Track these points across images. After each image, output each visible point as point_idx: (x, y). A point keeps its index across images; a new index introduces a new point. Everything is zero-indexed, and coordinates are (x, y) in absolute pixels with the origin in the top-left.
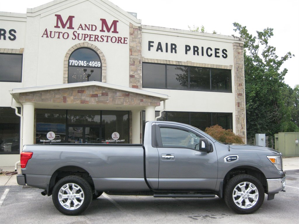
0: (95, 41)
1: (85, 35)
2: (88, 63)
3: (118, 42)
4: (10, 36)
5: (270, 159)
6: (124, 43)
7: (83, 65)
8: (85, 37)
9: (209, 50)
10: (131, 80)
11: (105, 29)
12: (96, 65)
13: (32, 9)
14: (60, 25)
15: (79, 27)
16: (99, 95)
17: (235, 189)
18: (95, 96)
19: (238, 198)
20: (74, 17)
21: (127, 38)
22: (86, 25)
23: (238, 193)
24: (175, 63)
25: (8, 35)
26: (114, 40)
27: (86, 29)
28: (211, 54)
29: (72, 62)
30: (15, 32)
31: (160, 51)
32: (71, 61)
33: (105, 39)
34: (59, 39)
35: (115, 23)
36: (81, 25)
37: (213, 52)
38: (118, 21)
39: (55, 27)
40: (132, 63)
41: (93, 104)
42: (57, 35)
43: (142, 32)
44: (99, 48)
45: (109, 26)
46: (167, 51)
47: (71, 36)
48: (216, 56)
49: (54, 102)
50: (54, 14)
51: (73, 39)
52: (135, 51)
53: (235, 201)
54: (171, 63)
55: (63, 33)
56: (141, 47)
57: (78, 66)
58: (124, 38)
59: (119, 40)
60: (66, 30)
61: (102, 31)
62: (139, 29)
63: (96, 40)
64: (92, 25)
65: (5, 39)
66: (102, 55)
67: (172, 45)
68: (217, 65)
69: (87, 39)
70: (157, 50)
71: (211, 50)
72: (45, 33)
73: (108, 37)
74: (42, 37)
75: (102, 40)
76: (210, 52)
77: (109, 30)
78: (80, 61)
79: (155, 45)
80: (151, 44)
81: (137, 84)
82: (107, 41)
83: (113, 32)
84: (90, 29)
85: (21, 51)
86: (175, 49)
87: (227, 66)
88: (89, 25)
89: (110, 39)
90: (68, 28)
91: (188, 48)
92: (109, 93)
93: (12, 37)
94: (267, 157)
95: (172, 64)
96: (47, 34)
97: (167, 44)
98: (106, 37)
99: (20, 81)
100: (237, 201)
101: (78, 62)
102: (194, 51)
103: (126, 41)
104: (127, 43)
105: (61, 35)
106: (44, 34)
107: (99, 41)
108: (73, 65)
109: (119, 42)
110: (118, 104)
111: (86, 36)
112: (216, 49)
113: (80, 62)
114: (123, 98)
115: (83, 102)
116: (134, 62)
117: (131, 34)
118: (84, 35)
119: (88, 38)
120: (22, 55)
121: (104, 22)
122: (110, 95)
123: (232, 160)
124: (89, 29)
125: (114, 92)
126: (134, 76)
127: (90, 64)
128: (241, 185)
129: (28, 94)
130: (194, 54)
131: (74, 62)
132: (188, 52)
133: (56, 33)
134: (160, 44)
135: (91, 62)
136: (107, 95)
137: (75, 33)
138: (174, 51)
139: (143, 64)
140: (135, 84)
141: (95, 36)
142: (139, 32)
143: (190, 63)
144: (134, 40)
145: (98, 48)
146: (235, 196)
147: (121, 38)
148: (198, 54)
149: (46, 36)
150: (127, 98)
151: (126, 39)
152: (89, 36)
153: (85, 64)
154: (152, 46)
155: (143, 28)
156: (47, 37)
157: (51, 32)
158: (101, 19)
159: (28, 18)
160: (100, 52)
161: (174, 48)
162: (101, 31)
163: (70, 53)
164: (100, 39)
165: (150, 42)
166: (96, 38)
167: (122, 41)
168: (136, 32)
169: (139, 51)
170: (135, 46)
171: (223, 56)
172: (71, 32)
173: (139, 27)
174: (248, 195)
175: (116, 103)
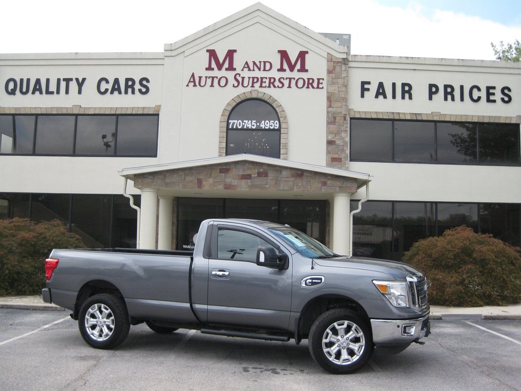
0: (269, 87)
1: (253, 78)
2: (258, 124)
3: (308, 87)
4: (140, 87)
5: (377, 285)
6: (318, 87)
7: (250, 128)
8: (253, 83)
9: (475, 91)
10: (329, 149)
11: (285, 66)
12: (272, 126)
13: (171, 44)
14: (214, 65)
15: (244, 67)
16: (253, 176)
17: (328, 330)
18: (248, 177)
19: (330, 344)
20: (235, 51)
21: (323, 79)
22: (254, 63)
23: (331, 338)
24: (408, 118)
25: (137, 86)
26: (300, 83)
27: (256, 68)
28: (479, 98)
29: (234, 123)
30: (148, 81)
31: (381, 97)
32: (231, 121)
33: (286, 83)
34: (212, 87)
35: (302, 55)
36: (247, 63)
37: (483, 94)
38: (307, 52)
39: (207, 69)
40: (332, 120)
41: (243, 190)
42: (209, 81)
43: (349, 67)
44: (276, 98)
45: (293, 62)
46: (394, 97)
47: (232, 81)
48: (489, 100)
49: (184, 188)
50: (205, 49)
51: (234, 86)
52: (337, 101)
53: (325, 350)
54: (402, 117)
55: (219, 78)
56: (347, 92)
57: (242, 129)
58: (319, 80)
59: (309, 83)
60: (223, 73)
61: (281, 69)
62: (343, 63)
63: (271, 85)
64: (265, 62)
65: (133, 92)
66: (281, 110)
67: (404, 85)
68: (490, 117)
69: (257, 85)
70: (377, 97)
71: (479, 89)
72: (192, 80)
73: (290, 79)
74: (187, 86)
75: (280, 85)
76: (476, 94)
77: (292, 68)
78: (246, 121)
79: (373, 88)
80: (366, 86)
81: (339, 156)
82: (289, 87)
83: (299, 71)
84: (262, 68)
85: (155, 109)
86: (409, 92)
87: (511, 117)
88: (260, 62)
89: (293, 82)
90: (227, 69)
91: (434, 89)
92: (269, 173)
93: (144, 90)
94: (374, 281)
95: (404, 118)
96: (194, 81)
97: (394, 85)
98: (288, 80)
99: (155, 156)
100: (328, 349)
101: (243, 122)
102: (446, 94)
103: (322, 83)
104: (323, 88)
105: (216, 81)
106: (190, 81)
107: (277, 86)
108: (235, 127)
109: (310, 86)
110: (284, 190)
111: (255, 80)
112: (488, 88)
113: (245, 123)
114: (293, 179)
115: (227, 187)
116: (335, 118)
117: (329, 72)
118: (251, 80)
119: (259, 84)
120: (158, 115)
121: (284, 55)
122: (271, 175)
123: (313, 284)
124: (259, 69)
125: (277, 171)
126: (335, 141)
127: (261, 126)
128: (339, 325)
129: (146, 176)
130: (446, 99)
131: (236, 123)
132: (434, 96)
133: (208, 78)
134: (381, 85)
135: (263, 122)
136: (266, 175)
137: (238, 77)
138: (407, 96)
139: (352, 120)
140: (336, 156)
141: (270, 79)
142: (344, 67)
143: (436, 116)
144: (334, 81)
145: (274, 99)
146: (327, 341)
147: (313, 80)
148: (453, 99)
149: (193, 84)
150: (300, 180)
151: (321, 81)
152: (260, 79)
153: (254, 126)
154: (368, 90)
155: (350, 59)
156: (195, 85)
157: (200, 78)
158: (279, 51)
159: (166, 58)
160: (276, 105)
161: (407, 90)
162: (279, 70)
163: (230, 108)
164: (277, 83)
165: (363, 83)
166: (272, 82)
167: (315, 85)
168: (338, 69)
169: (343, 100)
170: (336, 92)
171: (503, 100)
172: (230, 75)
173: (344, 59)
174: (348, 344)
175: (281, 188)
